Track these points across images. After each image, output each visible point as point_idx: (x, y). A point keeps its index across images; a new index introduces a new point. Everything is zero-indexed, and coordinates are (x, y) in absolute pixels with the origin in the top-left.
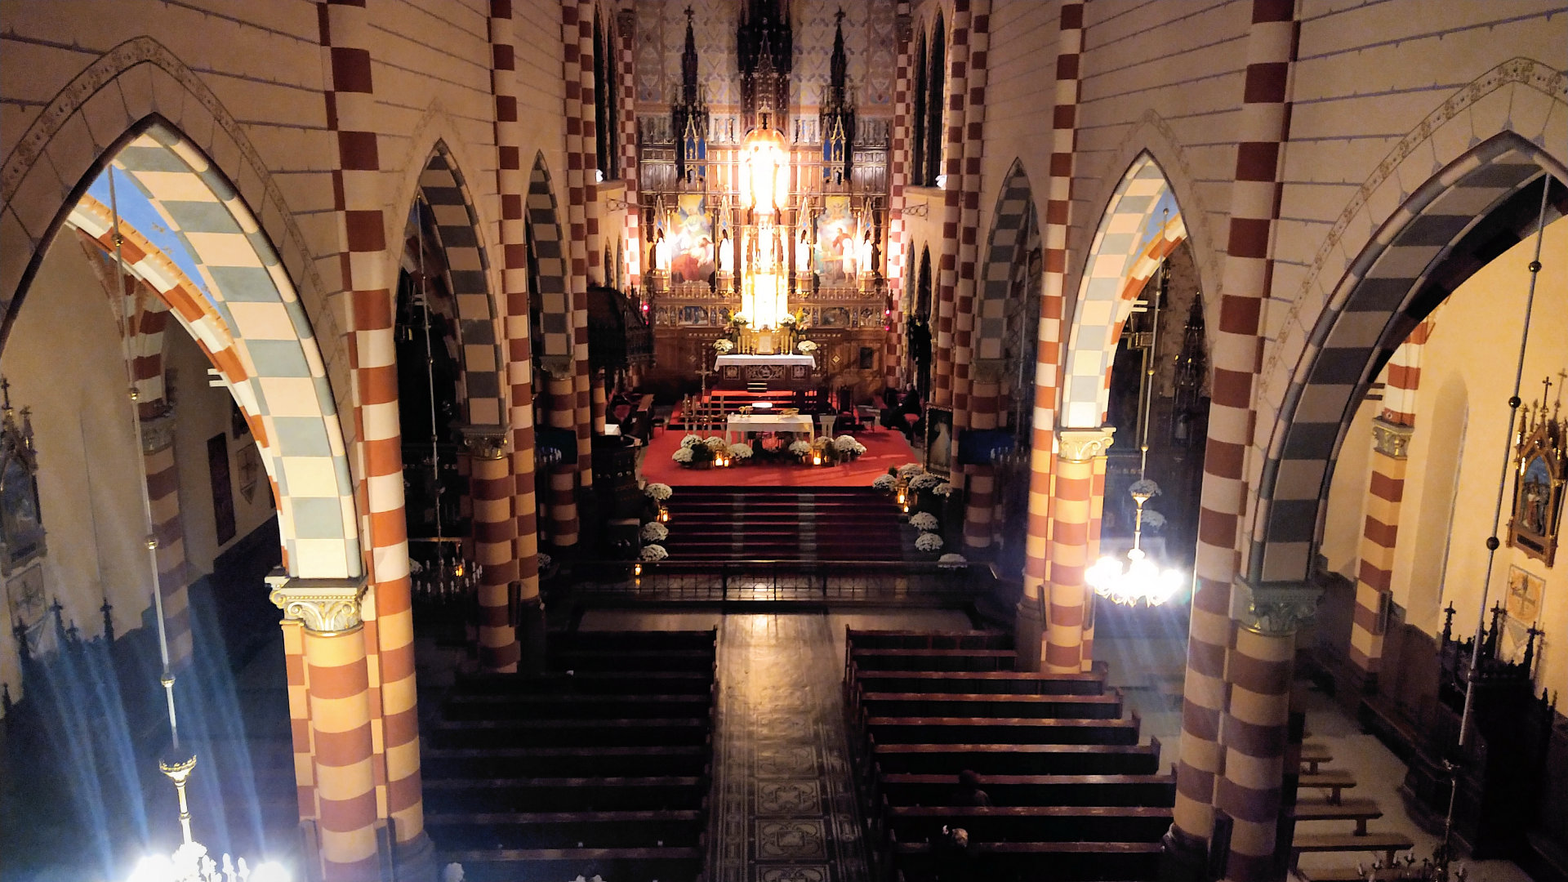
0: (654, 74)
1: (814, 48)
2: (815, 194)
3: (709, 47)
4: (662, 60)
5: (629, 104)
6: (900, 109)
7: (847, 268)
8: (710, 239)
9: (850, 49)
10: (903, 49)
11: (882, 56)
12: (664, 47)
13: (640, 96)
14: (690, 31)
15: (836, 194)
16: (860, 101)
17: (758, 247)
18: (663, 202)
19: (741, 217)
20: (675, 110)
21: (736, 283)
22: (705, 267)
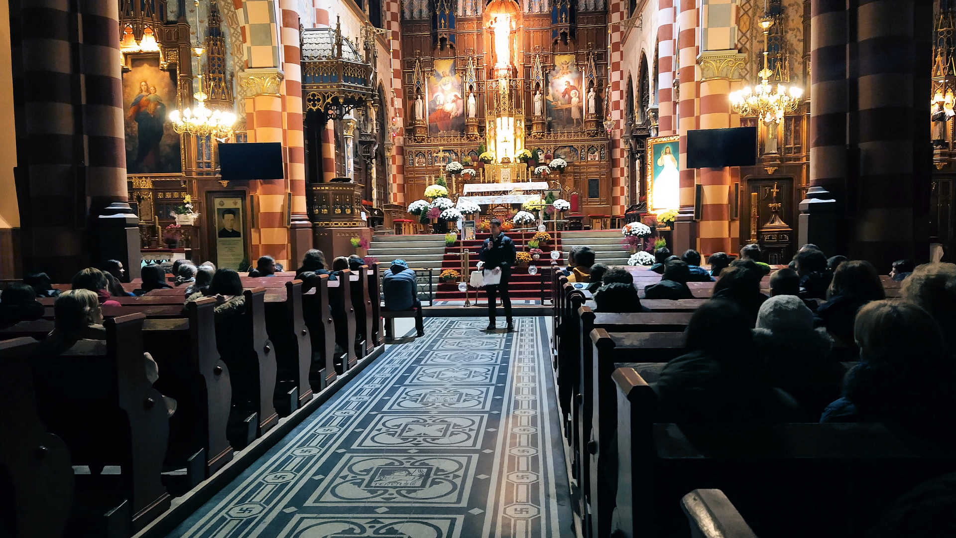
2: (546, 53)
7: (575, 114)
8: (459, 96)
15: (563, 52)
17: (498, 95)
18: (420, 65)
19: (484, 75)
21: (482, 129)
22: (456, 117)
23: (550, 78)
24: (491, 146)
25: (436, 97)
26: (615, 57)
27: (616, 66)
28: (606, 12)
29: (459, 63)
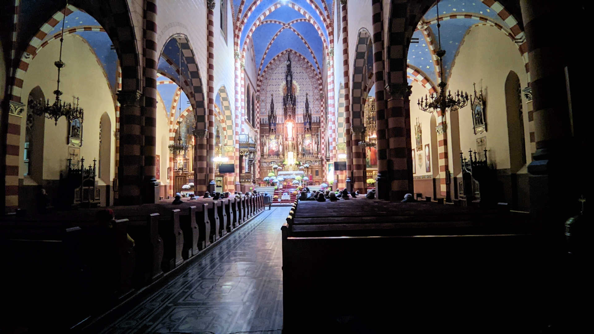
0: (264, 108)
1: (301, 102)
2: (302, 134)
3: (277, 102)
4: (266, 106)
5: (258, 115)
6: (322, 114)
7: (311, 151)
8: (277, 145)
9: (310, 101)
10: (322, 101)
11: (317, 102)
12: (266, 103)
13: (261, 113)
14: (272, 100)
15: (307, 133)
16: (312, 113)
17: (289, 146)
18: (265, 137)
19: (284, 140)
20: (269, 116)
21: (284, 155)
22: (276, 152)
24: (286, 160)
25: (270, 146)
26: (323, 135)
27: (323, 138)
28: (320, 123)
29: (277, 136)
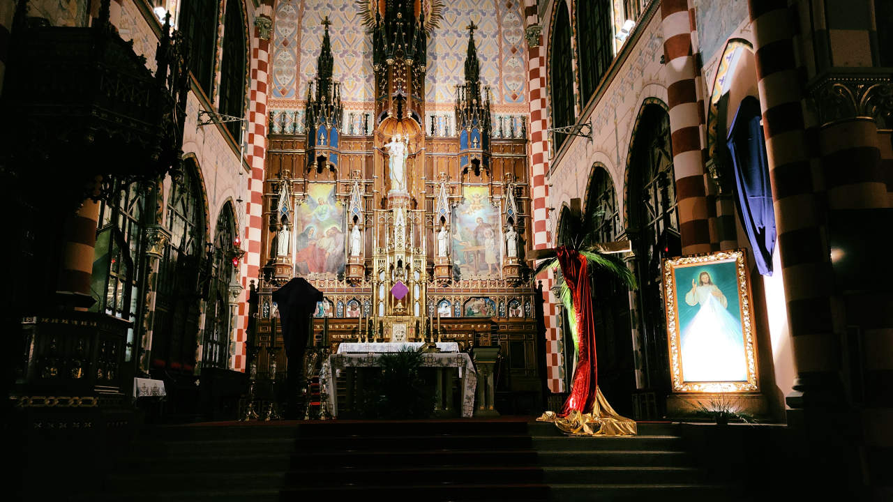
0: (289, 73)
1: (447, 54)
2: (453, 181)
3: (345, 52)
4: (298, 61)
5: (261, 97)
6: (536, 105)
7: (490, 259)
8: (339, 228)
9: (483, 56)
10: (534, 54)
11: (515, 62)
12: (299, 50)
13: (273, 91)
14: (326, 40)
15: (474, 182)
16: (495, 100)
17: (392, 228)
18: (289, 188)
19: (375, 204)
20: (308, 104)
23: (457, 212)
25: (308, 229)
26: (539, 192)
27: (541, 203)
28: (525, 141)
29: (341, 187)
